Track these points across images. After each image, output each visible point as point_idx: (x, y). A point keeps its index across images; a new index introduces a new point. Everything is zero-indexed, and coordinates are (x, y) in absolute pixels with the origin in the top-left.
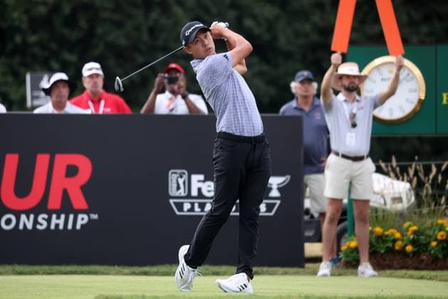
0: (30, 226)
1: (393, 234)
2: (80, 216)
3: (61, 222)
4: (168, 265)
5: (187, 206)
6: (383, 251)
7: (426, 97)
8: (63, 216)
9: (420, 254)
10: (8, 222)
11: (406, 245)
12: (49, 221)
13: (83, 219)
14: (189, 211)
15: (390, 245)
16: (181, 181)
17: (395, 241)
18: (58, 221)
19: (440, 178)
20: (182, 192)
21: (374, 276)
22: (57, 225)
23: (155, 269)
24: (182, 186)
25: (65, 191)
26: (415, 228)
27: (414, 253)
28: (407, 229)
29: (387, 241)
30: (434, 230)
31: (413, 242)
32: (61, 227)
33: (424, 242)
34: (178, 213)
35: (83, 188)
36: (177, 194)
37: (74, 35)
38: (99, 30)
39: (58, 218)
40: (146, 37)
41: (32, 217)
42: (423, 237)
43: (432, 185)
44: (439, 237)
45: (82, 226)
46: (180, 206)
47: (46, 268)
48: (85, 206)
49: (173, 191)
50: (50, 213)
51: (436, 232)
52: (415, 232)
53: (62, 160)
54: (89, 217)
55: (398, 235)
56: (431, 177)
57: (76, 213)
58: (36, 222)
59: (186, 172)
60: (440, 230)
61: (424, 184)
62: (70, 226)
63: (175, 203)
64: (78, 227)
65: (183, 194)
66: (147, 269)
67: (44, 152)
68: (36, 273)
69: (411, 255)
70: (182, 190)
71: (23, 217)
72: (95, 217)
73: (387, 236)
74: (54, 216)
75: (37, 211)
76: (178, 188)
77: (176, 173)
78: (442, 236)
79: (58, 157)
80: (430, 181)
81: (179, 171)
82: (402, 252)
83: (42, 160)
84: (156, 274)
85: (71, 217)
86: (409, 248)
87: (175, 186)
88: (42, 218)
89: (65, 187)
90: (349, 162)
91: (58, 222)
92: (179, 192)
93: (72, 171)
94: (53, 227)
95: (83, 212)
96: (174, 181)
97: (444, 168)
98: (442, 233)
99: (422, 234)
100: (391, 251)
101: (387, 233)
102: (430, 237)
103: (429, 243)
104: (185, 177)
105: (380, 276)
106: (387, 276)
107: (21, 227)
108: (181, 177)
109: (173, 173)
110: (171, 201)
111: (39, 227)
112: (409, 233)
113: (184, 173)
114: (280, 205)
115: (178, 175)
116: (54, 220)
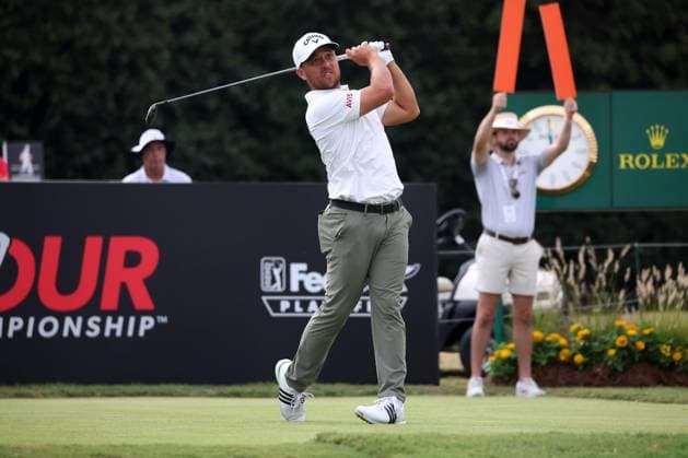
0: (77, 332)
1: (557, 341)
2: (144, 319)
3: (119, 327)
4: (261, 384)
5: (285, 305)
6: (544, 362)
7: (598, 159)
8: (121, 319)
9: (592, 365)
10: (49, 327)
11: (574, 354)
12: (102, 325)
13: (147, 323)
14: (287, 311)
15: (553, 354)
16: (277, 272)
17: (559, 349)
19: (617, 266)
20: (278, 287)
21: (542, 396)
22: (113, 331)
24: (278, 278)
25: (124, 286)
26: (585, 332)
27: (585, 365)
28: (576, 333)
29: (549, 349)
30: (612, 335)
31: (584, 350)
32: (119, 333)
33: (599, 350)
34: (273, 314)
35: (148, 282)
36: (272, 289)
39: (115, 321)
41: (80, 320)
42: (596, 344)
43: (608, 276)
44: (618, 343)
45: (147, 332)
46: (276, 305)
48: (149, 305)
49: (266, 286)
50: (103, 315)
51: (615, 337)
52: (586, 338)
53: (120, 245)
54: (156, 320)
55: (563, 341)
56: (606, 265)
57: (139, 315)
58: (85, 327)
59: (283, 260)
60: (619, 335)
61: (596, 274)
62: (130, 333)
63: (269, 301)
64: (141, 333)
65: (280, 290)
67: (95, 234)
69: (581, 368)
70: (278, 284)
71: (68, 321)
72: (163, 319)
73: (549, 343)
74: (109, 319)
75: (85, 312)
76: (273, 281)
77: (270, 261)
78: (623, 342)
79: (114, 240)
80: (605, 271)
81: (274, 259)
82: (570, 363)
83: (93, 245)
84: (251, 395)
85: (132, 320)
86: (579, 358)
87: (269, 278)
88: (93, 321)
89: (123, 280)
90: (509, 244)
91: (114, 326)
92: (275, 286)
93: (132, 259)
94: (107, 333)
95: (146, 313)
96: (268, 272)
97: (624, 253)
98: (622, 338)
99: (595, 340)
100: (554, 362)
101: (548, 339)
102: (606, 343)
103: (604, 352)
104: (283, 266)
105: (548, 394)
106: (561, 396)
107: (66, 333)
108: (277, 266)
109: (266, 261)
110: (264, 299)
111: (89, 334)
112: (578, 339)
113: (281, 262)
114: (408, 302)
115: (273, 264)
116: (109, 325)
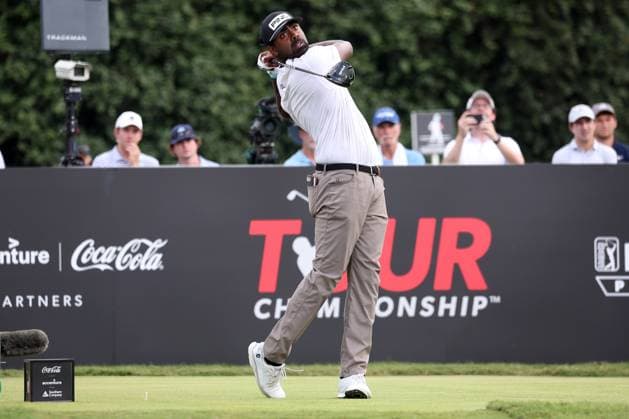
0: (411, 312)
2: (477, 299)
3: (452, 307)
4: (595, 363)
5: (619, 285)
8: (454, 299)
10: (384, 307)
12: (436, 305)
13: (480, 303)
14: (621, 291)
16: (610, 252)
18: (448, 306)
20: (612, 266)
22: (447, 311)
23: (575, 368)
24: (612, 258)
25: (456, 266)
32: (452, 313)
34: (607, 294)
36: (606, 269)
37: (477, 60)
38: (512, 53)
39: (448, 301)
40: (575, 60)
41: (414, 300)
45: (480, 311)
46: (610, 285)
47: (432, 367)
48: (484, 286)
49: (600, 266)
50: (437, 295)
53: (453, 226)
54: (489, 300)
57: (472, 295)
58: (419, 307)
59: (618, 241)
62: (464, 313)
63: (602, 281)
64: (475, 313)
65: (613, 270)
66: (566, 367)
67: (427, 215)
68: (421, 373)
70: (612, 263)
71: (403, 301)
72: (496, 299)
74: (443, 299)
75: (420, 292)
76: (607, 261)
77: (604, 241)
79: (446, 221)
81: (607, 239)
83: (426, 226)
85: (465, 300)
87: (602, 258)
88: (427, 301)
92: (608, 266)
93: (465, 240)
94: (441, 313)
95: (480, 293)
96: (602, 252)
104: (617, 246)
107: (400, 313)
108: (611, 246)
109: (598, 241)
110: (598, 278)
111: (423, 313)
113: (615, 242)
115: (606, 244)
116: (443, 305)
